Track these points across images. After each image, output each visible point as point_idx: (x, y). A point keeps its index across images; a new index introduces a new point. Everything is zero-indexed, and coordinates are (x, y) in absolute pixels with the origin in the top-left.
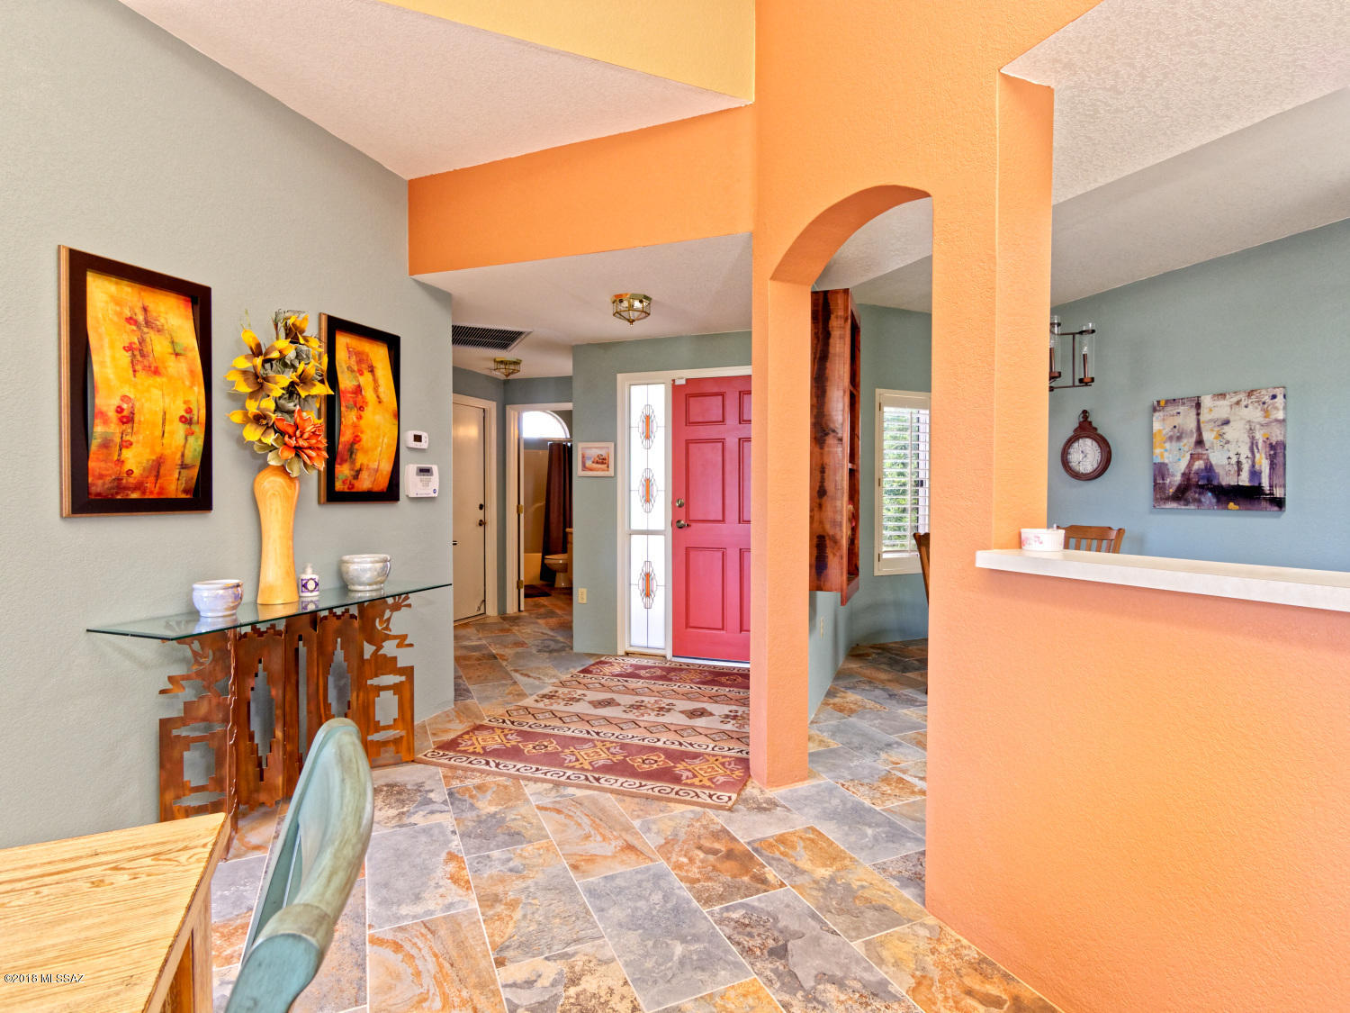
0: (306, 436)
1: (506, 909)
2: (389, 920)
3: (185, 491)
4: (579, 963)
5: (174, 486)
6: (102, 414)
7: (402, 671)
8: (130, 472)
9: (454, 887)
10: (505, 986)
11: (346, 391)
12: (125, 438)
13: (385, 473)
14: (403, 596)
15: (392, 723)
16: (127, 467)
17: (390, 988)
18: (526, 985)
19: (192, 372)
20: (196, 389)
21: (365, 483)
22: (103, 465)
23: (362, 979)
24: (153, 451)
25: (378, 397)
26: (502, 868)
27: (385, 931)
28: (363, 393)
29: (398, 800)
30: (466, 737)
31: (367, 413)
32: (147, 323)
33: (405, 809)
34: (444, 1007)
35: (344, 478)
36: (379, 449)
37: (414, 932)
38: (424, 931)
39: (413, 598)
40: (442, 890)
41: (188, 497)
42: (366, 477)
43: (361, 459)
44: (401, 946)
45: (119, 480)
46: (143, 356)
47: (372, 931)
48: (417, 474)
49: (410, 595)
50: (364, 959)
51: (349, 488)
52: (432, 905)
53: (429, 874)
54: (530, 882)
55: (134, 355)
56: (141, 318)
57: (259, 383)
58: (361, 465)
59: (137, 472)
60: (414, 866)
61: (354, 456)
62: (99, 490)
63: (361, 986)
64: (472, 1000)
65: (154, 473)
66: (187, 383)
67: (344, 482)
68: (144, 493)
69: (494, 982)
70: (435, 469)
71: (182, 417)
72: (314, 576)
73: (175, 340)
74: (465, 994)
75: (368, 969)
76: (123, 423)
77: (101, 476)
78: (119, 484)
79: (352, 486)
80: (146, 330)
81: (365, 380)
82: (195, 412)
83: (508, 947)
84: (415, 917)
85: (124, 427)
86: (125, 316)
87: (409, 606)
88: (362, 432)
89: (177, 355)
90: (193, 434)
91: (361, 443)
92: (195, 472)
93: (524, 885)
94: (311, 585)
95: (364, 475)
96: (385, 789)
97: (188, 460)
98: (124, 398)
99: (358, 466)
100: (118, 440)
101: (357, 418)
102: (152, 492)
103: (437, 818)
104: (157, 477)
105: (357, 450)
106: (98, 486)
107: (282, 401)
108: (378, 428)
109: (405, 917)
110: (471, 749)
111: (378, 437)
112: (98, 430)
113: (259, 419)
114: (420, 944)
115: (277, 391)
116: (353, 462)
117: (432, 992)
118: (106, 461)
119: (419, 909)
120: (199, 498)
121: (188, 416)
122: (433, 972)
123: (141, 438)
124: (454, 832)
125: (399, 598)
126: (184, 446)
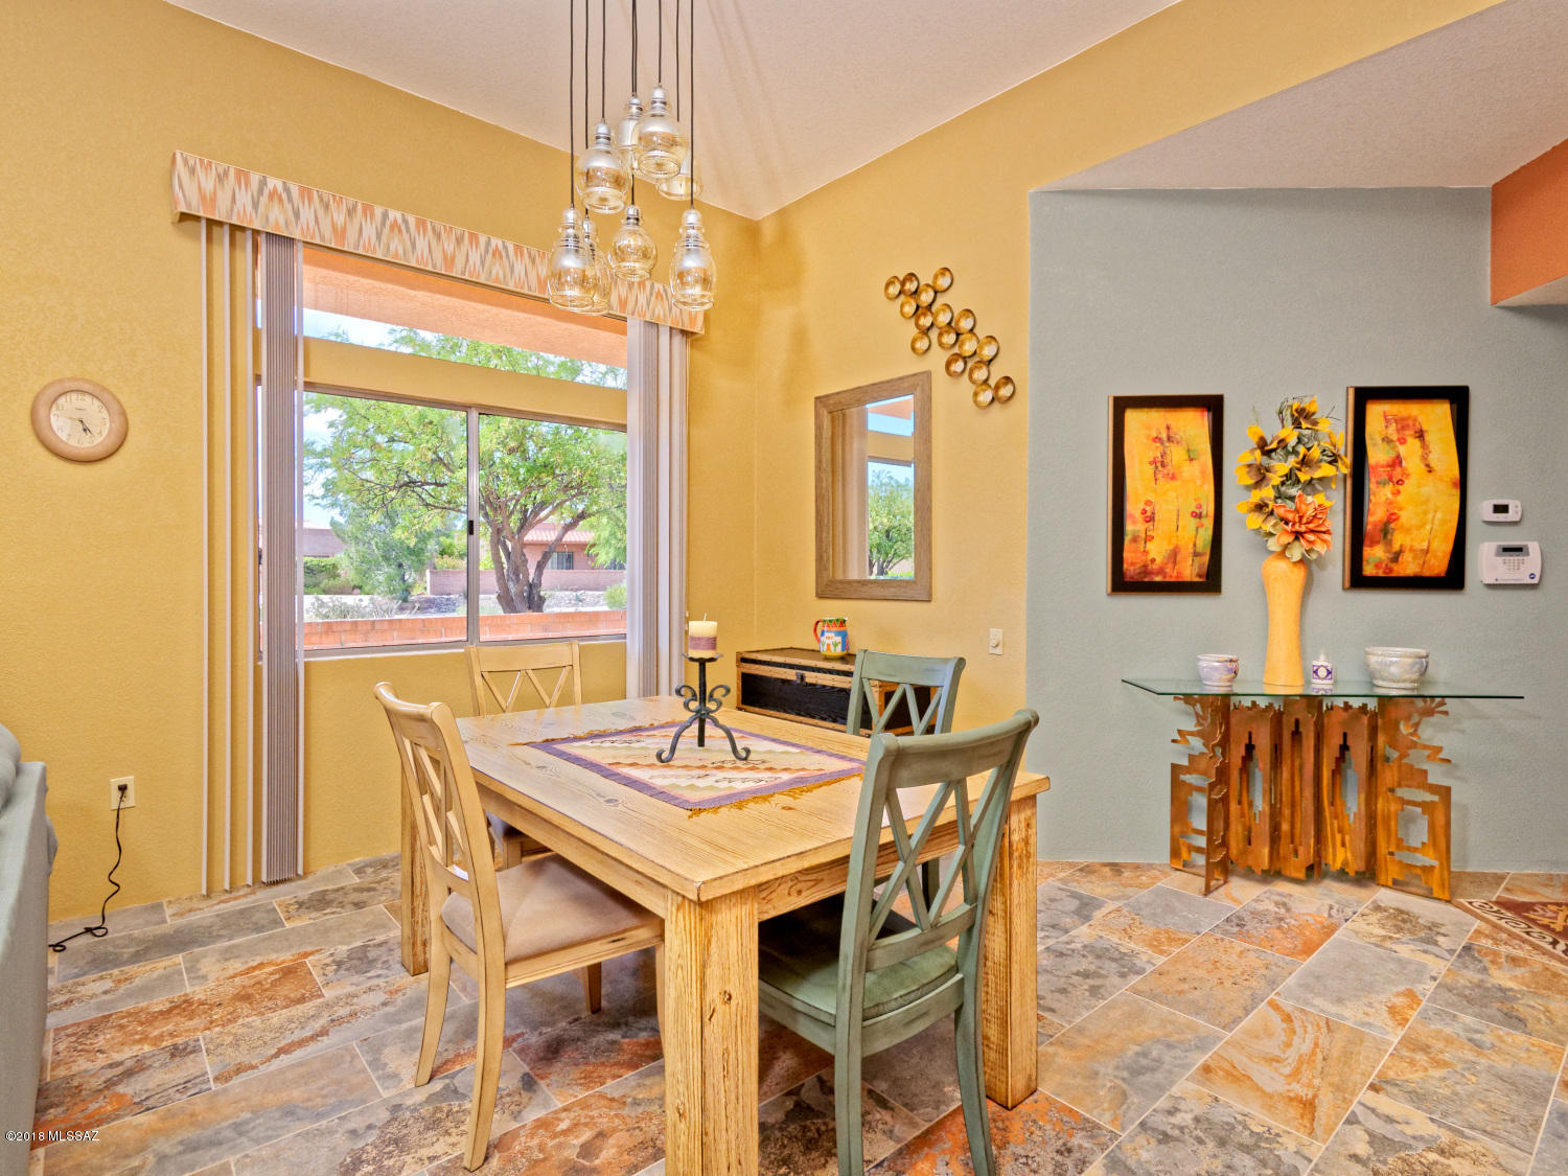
0: (1304, 520)
1: (1427, 1062)
2: (1298, 999)
3: (1199, 576)
4: (1466, 1147)
5: (1189, 571)
6: (1132, 516)
7: (1434, 789)
8: (1153, 560)
9: (1385, 1015)
10: (1360, 1103)
11: (1377, 466)
12: (1148, 533)
13: (1440, 554)
14: (1438, 700)
15: (1419, 846)
16: (1151, 556)
17: (1257, 1037)
18: (1384, 1118)
19: (1203, 472)
20: (1206, 487)
21: (1409, 567)
22: (1133, 555)
23: (1240, 1019)
24: (1170, 543)
25: (1427, 465)
26: (1461, 1034)
27: (1287, 1005)
28: (1404, 463)
29: (1395, 926)
30: (1554, 908)
31: (1408, 488)
32: (1169, 439)
33: (1397, 936)
34: (1290, 1075)
35: (1377, 560)
36: (1428, 527)
37: (1311, 1019)
38: (1323, 1024)
39: (1450, 704)
40: (1369, 1010)
41: (1201, 580)
42: (1410, 559)
43: (1399, 540)
44: (1292, 1021)
45: (1145, 566)
46: (1163, 466)
47: (1276, 998)
48: (1498, 554)
49: (1447, 700)
50: (1253, 1009)
51: (1385, 572)
52: (1350, 1014)
53: (1369, 992)
54: (1483, 1061)
55: (1157, 467)
56: (1164, 436)
57: (1261, 475)
58: (1401, 546)
59: (1159, 560)
60: (1360, 980)
61: (1389, 537)
62: (1132, 573)
63: (1237, 1020)
64: (1319, 1090)
65: (1172, 560)
66: (1199, 483)
67: (1377, 566)
68: (1165, 577)
69: (1354, 1094)
70: (1534, 548)
71: (1193, 512)
72: (1325, 664)
73: (1191, 448)
74: (1317, 1082)
75: (1249, 1017)
76: (1147, 522)
77: (1133, 564)
78: (1145, 571)
79: (1391, 570)
80: (1167, 444)
81: (1410, 450)
82: (1204, 507)
83: (1396, 1085)
84: (1323, 1011)
85: (1147, 525)
86: (1151, 437)
87: (1446, 713)
88: (1400, 509)
89: (1191, 460)
90: (1202, 526)
91: (1399, 522)
92: (1206, 558)
93: (1473, 1059)
94: (1322, 673)
95: (1407, 557)
96: (1391, 911)
97: (1199, 548)
98: (1148, 503)
99: (1396, 547)
100: (1143, 535)
101: (1393, 494)
102: (1172, 575)
103: (1429, 960)
104: (1175, 563)
105: (1394, 529)
106: (1131, 568)
107: (1283, 489)
108: (1427, 501)
109: (1314, 1006)
110: (1546, 921)
111: (1426, 513)
112: (1129, 528)
113: (1260, 507)
114: (1310, 1028)
115: (1275, 479)
116: (1389, 544)
117: (1290, 1061)
118: (1135, 552)
119: (1333, 1009)
120: (1210, 582)
121: (1198, 511)
122: (1302, 1051)
123: (1160, 532)
124: (1435, 979)
125: (1432, 702)
126: (1196, 537)
